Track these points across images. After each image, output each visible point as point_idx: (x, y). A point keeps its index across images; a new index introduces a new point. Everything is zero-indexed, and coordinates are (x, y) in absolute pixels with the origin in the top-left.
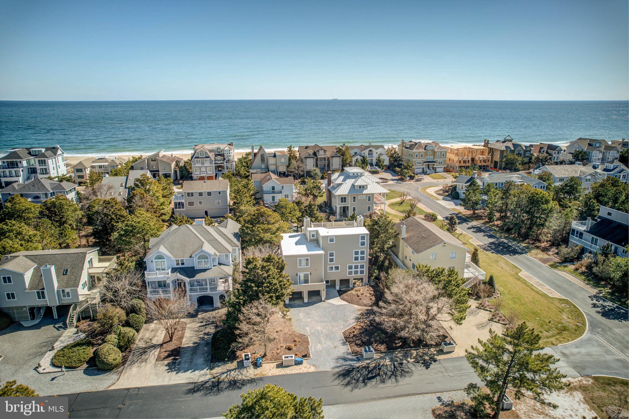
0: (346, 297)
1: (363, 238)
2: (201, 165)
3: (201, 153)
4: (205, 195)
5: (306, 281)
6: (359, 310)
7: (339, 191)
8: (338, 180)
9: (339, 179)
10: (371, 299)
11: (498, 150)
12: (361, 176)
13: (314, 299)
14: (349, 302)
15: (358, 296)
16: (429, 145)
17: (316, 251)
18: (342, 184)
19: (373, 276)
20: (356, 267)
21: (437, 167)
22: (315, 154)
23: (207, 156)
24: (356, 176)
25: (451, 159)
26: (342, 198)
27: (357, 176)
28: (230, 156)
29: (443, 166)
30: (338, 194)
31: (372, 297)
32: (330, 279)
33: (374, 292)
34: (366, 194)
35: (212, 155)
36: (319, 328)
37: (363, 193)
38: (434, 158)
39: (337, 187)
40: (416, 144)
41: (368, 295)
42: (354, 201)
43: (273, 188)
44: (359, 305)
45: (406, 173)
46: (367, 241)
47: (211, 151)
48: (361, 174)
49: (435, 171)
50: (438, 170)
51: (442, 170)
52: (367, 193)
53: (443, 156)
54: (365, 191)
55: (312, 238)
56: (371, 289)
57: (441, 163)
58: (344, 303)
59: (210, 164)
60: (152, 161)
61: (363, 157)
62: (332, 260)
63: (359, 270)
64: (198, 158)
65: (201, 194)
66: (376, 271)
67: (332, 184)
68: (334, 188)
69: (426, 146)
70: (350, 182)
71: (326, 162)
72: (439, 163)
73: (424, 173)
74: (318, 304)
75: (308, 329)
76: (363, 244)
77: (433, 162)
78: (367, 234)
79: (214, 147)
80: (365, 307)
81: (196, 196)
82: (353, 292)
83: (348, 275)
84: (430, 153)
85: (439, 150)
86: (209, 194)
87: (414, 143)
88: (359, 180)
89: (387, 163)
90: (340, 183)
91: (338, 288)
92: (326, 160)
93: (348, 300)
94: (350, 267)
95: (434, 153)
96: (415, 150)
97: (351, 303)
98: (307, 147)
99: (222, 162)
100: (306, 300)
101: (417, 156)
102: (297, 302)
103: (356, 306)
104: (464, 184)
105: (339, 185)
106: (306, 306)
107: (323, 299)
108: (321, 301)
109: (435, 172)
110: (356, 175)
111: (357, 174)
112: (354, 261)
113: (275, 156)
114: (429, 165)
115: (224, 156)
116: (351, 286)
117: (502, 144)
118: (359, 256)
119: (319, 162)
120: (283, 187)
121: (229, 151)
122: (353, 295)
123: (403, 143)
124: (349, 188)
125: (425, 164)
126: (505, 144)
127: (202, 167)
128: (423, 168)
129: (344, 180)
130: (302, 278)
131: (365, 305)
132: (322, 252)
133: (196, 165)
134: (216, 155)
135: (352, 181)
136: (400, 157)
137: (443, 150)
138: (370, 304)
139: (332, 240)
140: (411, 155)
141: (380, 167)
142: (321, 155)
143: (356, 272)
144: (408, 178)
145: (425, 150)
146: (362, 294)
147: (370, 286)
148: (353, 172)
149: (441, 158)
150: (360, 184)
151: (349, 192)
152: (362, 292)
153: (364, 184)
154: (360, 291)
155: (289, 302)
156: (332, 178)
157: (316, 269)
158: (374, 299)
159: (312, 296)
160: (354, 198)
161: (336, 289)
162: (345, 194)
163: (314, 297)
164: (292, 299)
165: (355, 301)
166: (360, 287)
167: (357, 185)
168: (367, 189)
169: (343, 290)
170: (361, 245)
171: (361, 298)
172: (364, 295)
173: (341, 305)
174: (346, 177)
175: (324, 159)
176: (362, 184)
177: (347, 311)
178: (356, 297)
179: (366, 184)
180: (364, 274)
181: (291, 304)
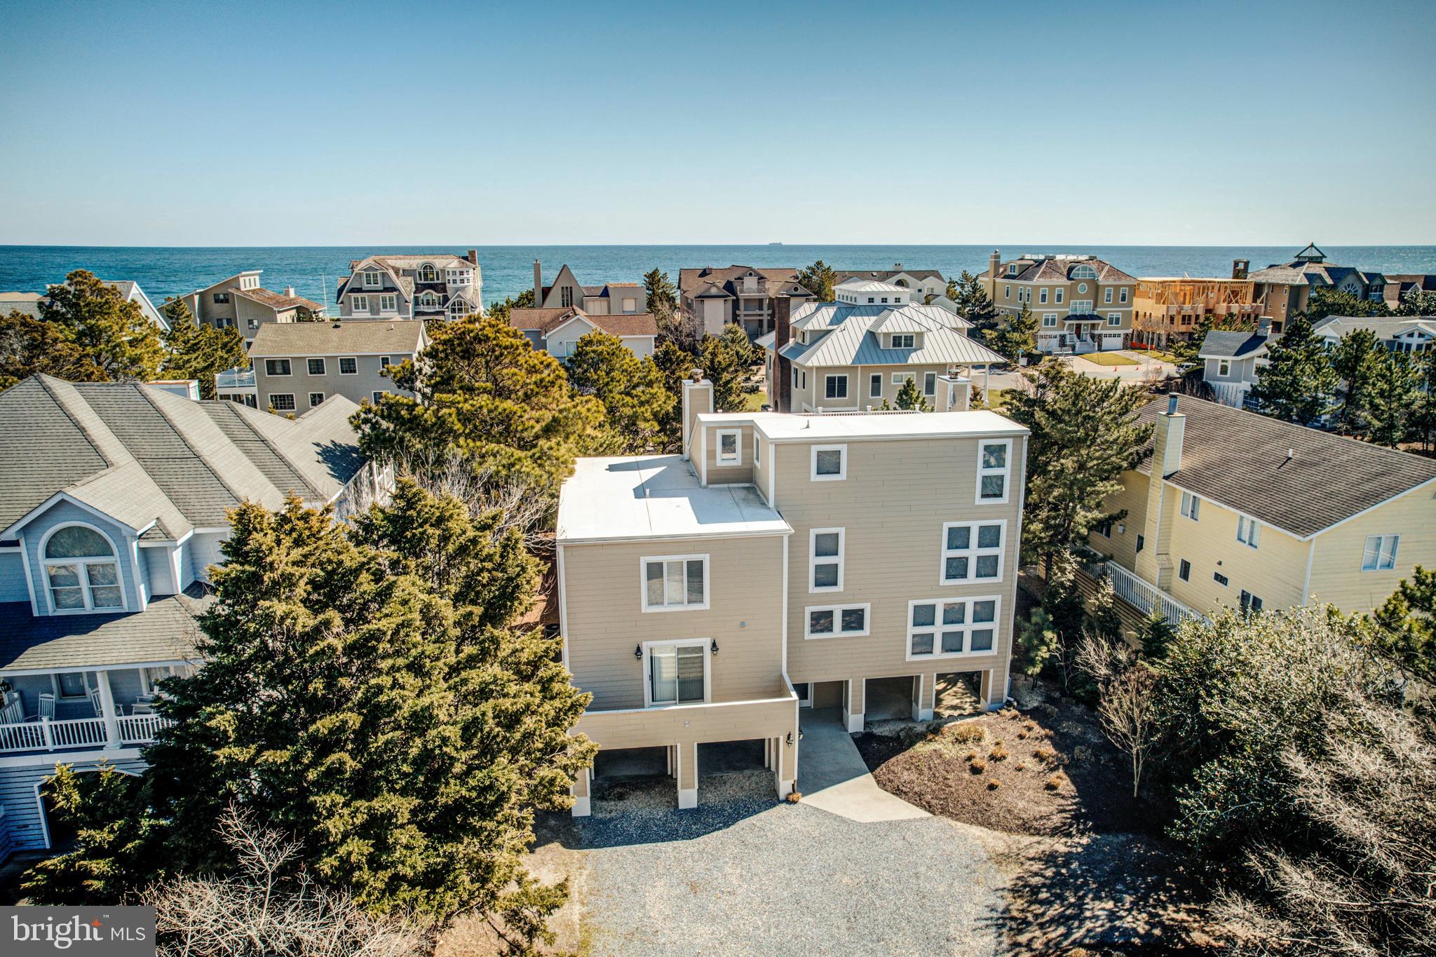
0: (906, 776)
1: (996, 453)
3: (368, 276)
4: (332, 370)
5: (690, 690)
6: (1002, 859)
7: (818, 354)
8: (814, 320)
9: (819, 314)
10: (1050, 787)
11: (1283, 285)
12: (897, 307)
13: (737, 785)
14: (929, 808)
15: (976, 770)
16: (1080, 266)
17: (741, 519)
18: (830, 331)
19: (1032, 662)
20: (954, 614)
21: (1104, 332)
22: (729, 287)
23: (389, 286)
24: (878, 307)
25: (1141, 314)
26: (831, 381)
27: (885, 308)
28: (462, 289)
29: (1122, 332)
30: (816, 364)
31: (1052, 778)
32: (813, 677)
33: (1055, 745)
34: (919, 368)
35: (406, 287)
37: (910, 362)
38: (1095, 306)
39: (812, 344)
40: (1040, 263)
41: (1030, 763)
42: (877, 391)
44: (989, 825)
45: (1018, 344)
46: (1014, 473)
47: (406, 273)
48: (898, 300)
49: (1100, 346)
50: (1106, 342)
51: (1119, 342)
52: (923, 361)
53: (1123, 299)
54: (913, 355)
55: (721, 463)
56: (1038, 730)
57: (1117, 322)
58: (905, 811)
59: (400, 312)
62: (827, 577)
63: (968, 627)
64: (359, 290)
66: (1048, 635)
67: (791, 341)
68: (799, 350)
69: (1070, 270)
70: (857, 327)
71: (766, 311)
72: (1111, 323)
74: (753, 819)
76: (993, 488)
77: (1092, 317)
78: (1016, 437)
79: (415, 262)
80: (1026, 840)
81: (300, 372)
82: (943, 746)
83: (909, 657)
84: (1082, 289)
85: (1111, 281)
86: (348, 364)
87: (1032, 262)
88: (892, 317)
90: (824, 327)
91: (855, 721)
92: (765, 307)
93: (920, 795)
94: (924, 616)
95: (1096, 289)
96: (1037, 280)
97: (944, 811)
98: (704, 273)
99: (437, 308)
100: (688, 797)
101: (1044, 299)
102: (639, 806)
103: (976, 831)
104: (1230, 358)
105: (820, 336)
106: (689, 835)
107: (784, 787)
108: (771, 799)
109: (1100, 350)
110: (878, 302)
111: (884, 300)
112: (943, 581)
113: (605, 293)
114: (1079, 327)
116: (924, 712)
117: (1292, 271)
118: (973, 553)
119: (742, 311)
121: (461, 274)
122: (948, 763)
123: (997, 265)
124: (857, 346)
125: (1068, 322)
126: (1304, 269)
128: (1063, 337)
129: (837, 320)
130: (669, 671)
131: (1026, 827)
132: (779, 525)
134: (419, 288)
135: (867, 322)
136: (989, 305)
137: (1123, 282)
138: (1057, 820)
139: (828, 462)
140: (1025, 297)
142: (749, 290)
143: (953, 643)
144: (1023, 361)
145: (1069, 278)
146: (993, 758)
147: (1024, 713)
148: (867, 293)
149: (1115, 305)
150: (898, 330)
151: (857, 358)
152: (992, 749)
153: (911, 330)
154: (983, 743)
155: (593, 808)
156: (792, 320)
157: (743, 624)
158: (1066, 785)
159: (720, 770)
160: (876, 380)
161: (851, 729)
162: (844, 363)
163: (733, 775)
164: (610, 787)
165: (966, 802)
166: (976, 719)
167: (887, 335)
168: (921, 348)
169: (886, 734)
170: (984, 496)
171: (993, 781)
172: (1005, 762)
173: (890, 823)
174: (844, 311)
175: (757, 304)
176: (904, 330)
177: (929, 868)
178: (967, 775)
179: (917, 330)
180: (994, 651)
181: (601, 822)
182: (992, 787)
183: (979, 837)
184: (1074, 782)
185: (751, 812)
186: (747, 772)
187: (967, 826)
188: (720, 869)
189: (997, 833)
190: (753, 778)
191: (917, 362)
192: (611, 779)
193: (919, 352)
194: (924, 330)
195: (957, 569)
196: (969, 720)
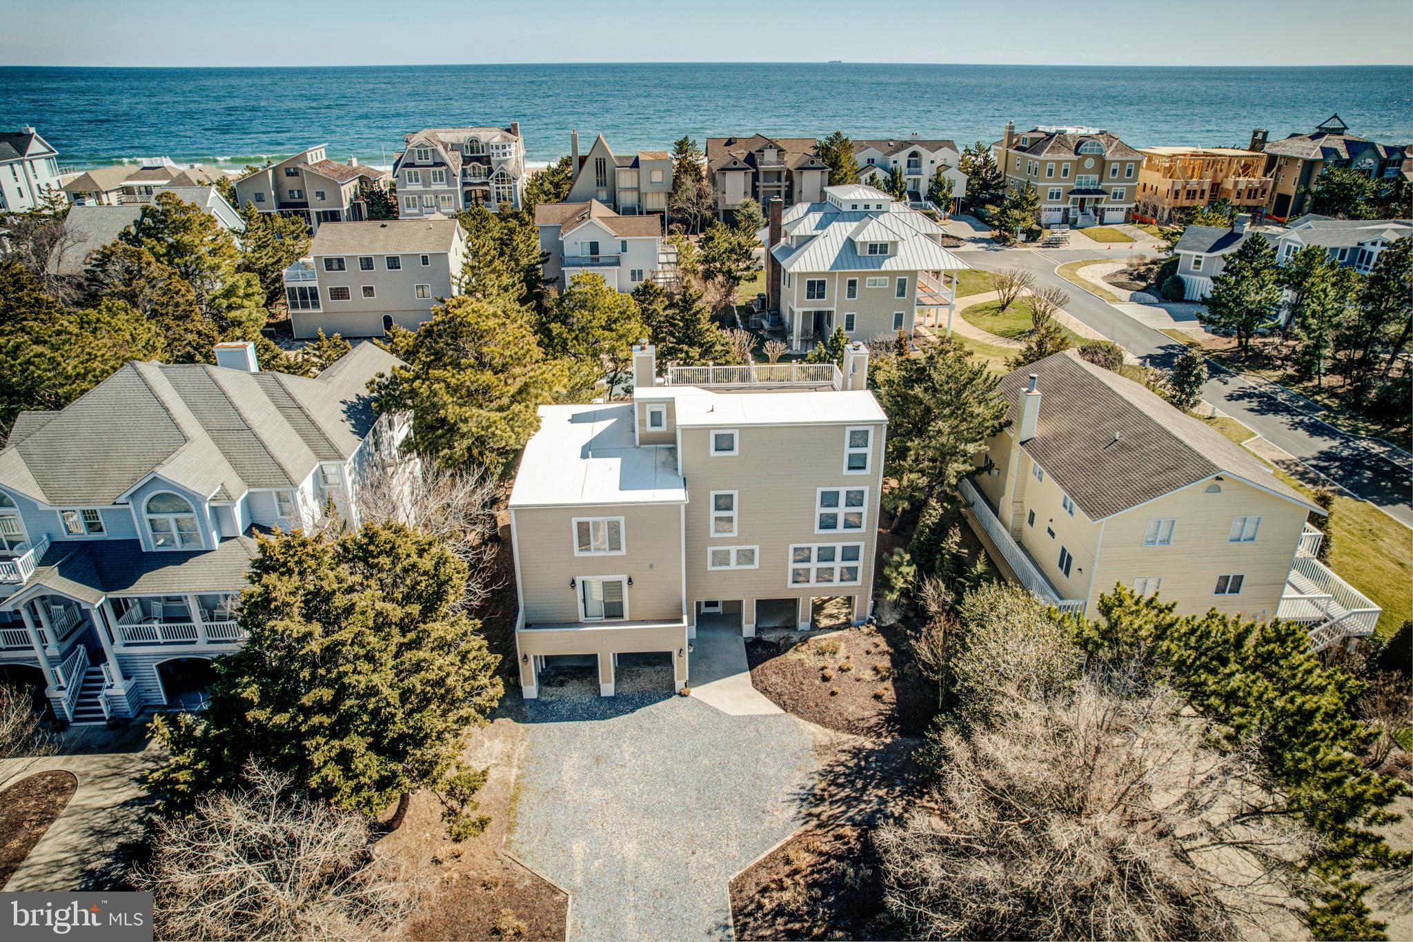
0: (774, 679)
1: (859, 437)
2: (421, 188)
3: (420, 152)
4: (380, 266)
5: (613, 612)
6: (821, 750)
7: (801, 259)
8: (801, 226)
9: (806, 220)
10: (877, 696)
12: (877, 214)
13: (646, 679)
14: (784, 706)
15: (825, 679)
16: (1089, 141)
17: (655, 487)
18: (813, 237)
19: (892, 590)
20: (826, 555)
21: (1107, 206)
22: (751, 160)
23: (438, 160)
24: (861, 213)
25: (1148, 186)
26: (811, 284)
27: (866, 214)
28: (505, 161)
29: (1125, 206)
30: (797, 270)
31: (880, 688)
32: (715, 597)
33: (892, 662)
34: (892, 274)
35: (453, 160)
36: (631, 849)
37: (883, 268)
38: (1101, 180)
39: (798, 247)
40: (1050, 136)
41: (868, 675)
42: (852, 294)
43: (594, 247)
44: (822, 722)
45: (1017, 221)
46: (875, 451)
47: (451, 147)
48: (879, 207)
49: (1102, 219)
50: (1108, 216)
51: (1121, 216)
52: (895, 268)
53: (1129, 174)
54: (887, 261)
55: (650, 429)
56: (883, 646)
57: (1121, 197)
58: (766, 707)
59: (448, 184)
60: (288, 175)
61: (893, 173)
62: (724, 525)
64: (412, 165)
65: (367, 263)
66: (905, 569)
67: (783, 240)
68: (788, 251)
69: (1079, 144)
70: (840, 231)
71: (784, 183)
72: (1115, 197)
73: (1068, 221)
74: (651, 708)
75: (578, 848)
76: (857, 463)
77: (1097, 192)
78: (877, 424)
79: (462, 135)
80: (846, 737)
81: (353, 269)
82: (808, 655)
83: (790, 585)
84: (1089, 163)
85: (1118, 157)
86: (393, 263)
87: (1043, 135)
88: (870, 226)
89: (960, 191)
90: (809, 233)
91: (749, 630)
92: (783, 179)
93: (780, 695)
94: (802, 556)
95: (1102, 164)
96: (1044, 156)
97: (793, 711)
98: (729, 142)
99: (483, 179)
100: (608, 688)
101: (1050, 173)
102: (573, 692)
103: (813, 728)
104: (1204, 254)
105: (806, 241)
107: (679, 685)
108: (668, 691)
109: (1101, 223)
110: (861, 208)
111: (867, 207)
112: (817, 531)
113: (636, 164)
114: (1083, 200)
115: (489, 162)
116: (801, 630)
118: (841, 511)
119: (761, 183)
120: (624, 243)
121: (504, 147)
122: (806, 671)
123: (1011, 135)
124: (837, 253)
125: (1072, 197)
126: (1322, 142)
127: (426, 192)
128: (1066, 211)
129: (822, 225)
130: (595, 597)
131: (851, 728)
132: (678, 495)
133: (409, 188)
134: (466, 161)
135: (849, 229)
136: (999, 176)
137: (1129, 158)
138: (873, 721)
139: (724, 442)
140: (1033, 170)
141: (938, 203)
142: (769, 162)
143: (825, 576)
144: (1022, 237)
145: (1076, 153)
146: (841, 669)
147: (880, 629)
148: (851, 200)
149: (1121, 180)
150: (874, 239)
151: (835, 265)
152: (842, 662)
153: (886, 239)
154: (837, 656)
155: (540, 692)
156: (784, 221)
157: (651, 566)
158: (890, 695)
159: (638, 664)
160: (852, 284)
161: (745, 635)
162: (822, 270)
163: (647, 669)
164: (556, 676)
165: (812, 704)
166: (840, 632)
167: (863, 243)
168: (894, 255)
169: (772, 640)
170: (850, 468)
171: (835, 689)
172: (849, 673)
173: (751, 717)
174: (829, 216)
175: (776, 176)
176: (880, 239)
177: (768, 756)
178: (817, 682)
179: (892, 239)
180: (859, 582)
181: (546, 704)
182: (833, 694)
183: (813, 733)
184: (897, 693)
185: (652, 701)
186: (658, 668)
187: (807, 723)
188: (619, 747)
189: (827, 731)
190: (662, 674)
191: (889, 269)
192: (558, 668)
193: (892, 259)
194: (898, 239)
195: (828, 523)
196: (835, 634)
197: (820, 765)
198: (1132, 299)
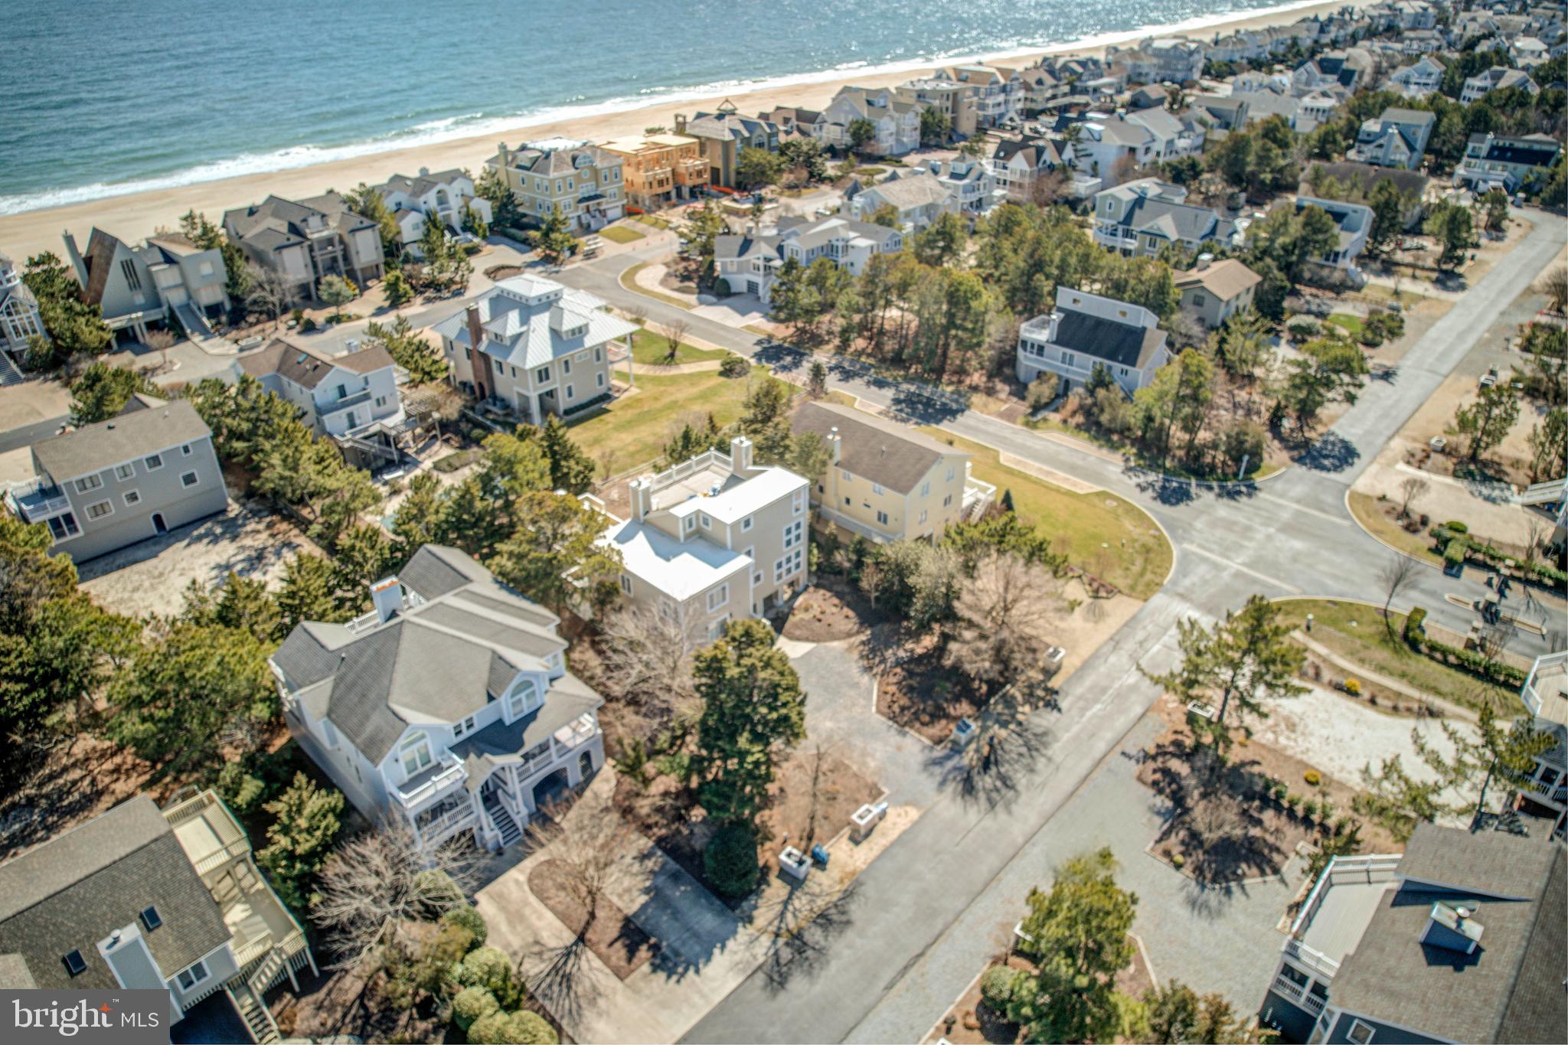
0: (796, 631)
1: (797, 496)
6: (850, 649)
7: (528, 355)
8: (509, 326)
9: (509, 321)
10: (847, 616)
11: (716, 140)
12: (556, 301)
14: (815, 641)
15: (820, 620)
16: (580, 153)
17: (728, 560)
18: (522, 333)
19: (813, 565)
20: (789, 560)
21: (607, 207)
22: (295, 230)
24: (548, 304)
26: (540, 373)
27: (551, 304)
29: (620, 204)
30: (531, 366)
31: (845, 612)
33: (837, 598)
34: (590, 349)
37: (583, 346)
38: (598, 188)
39: (513, 345)
40: (548, 154)
41: (834, 609)
42: (567, 370)
44: (837, 639)
45: (559, 241)
46: (805, 499)
48: (556, 295)
49: (607, 218)
50: (611, 215)
51: (618, 212)
52: (591, 344)
53: (616, 177)
54: (585, 340)
56: (827, 593)
57: (615, 197)
58: (806, 646)
61: (428, 214)
63: (793, 563)
67: (485, 337)
68: (498, 346)
69: (573, 157)
70: (541, 323)
71: (339, 248)
72: (611, 197)
73: (587, 229)
76: (798, 508)
77: (597, 196)
78: (804, 487)
80: (853, 639)
82: (800, 614)
83: (776, 584)
84: (586, 174)
87: (539, 153)
88: (562, 315)
89: (488, 218)
90: (519, 330)
92: (336, 244)
93: (807, 637)
94: (780, 566)
95: (595, 172)
96: (548, 173)
97: (820, 641)
98: (251, 212)
101: (560, 190)
104: (735, 259)
105: (516, 338)
109: (608, 222)
110: (545, 300)
111: (548, 297)
112: (784, 550)
114: (589, 207)
118: (793, 534)
122: (807, 621)
123: (504, 153)
124: (550, 342)
125: (580, 205)
128: (580, 219)
129: (524, 321)
131: (850, 634)
132: (742, 561)
135: (545, 319)
136: (511, 195)
137: (612, 161)
138: (856, 627)
140: (542, 188)
141: (475, 233)
142: (316, 232)
143: (789, 571)
144: (566, 254)
145: (574, 166)
146: (822, 613)
147: (818, 587)
149: (612, 183)
150: (570, 325)
151: (551, 354)
152: (819, 609)
153: (579, 323)
154: (813, 608)
156: (482, 321)
157: (739, 602)
158: (851, 613)
160: (567, 364)
162: (544, 360)
165: (824, 633)
166: (802, 597)
167: (565, 331)
168: (588, 334)
169: (773, 617)
170: (795, 512)
171: (828, 622)
172: (826, 612)
173: (809, 653)
174: (524, 312)
175: (328, 242)
176: (576, 324)
178: (817, 623)
179: (583, 322)
180: (801, 567)
182: (829, 625)
183: (837, 645)
184: (853, 611)
187: (830, 642)
189: (842, 641)
193: (588, 337)
194: (587, 320)
195: (789, 543)
196: (801, 599)
197: (855, 655)
198: (701, 302)
